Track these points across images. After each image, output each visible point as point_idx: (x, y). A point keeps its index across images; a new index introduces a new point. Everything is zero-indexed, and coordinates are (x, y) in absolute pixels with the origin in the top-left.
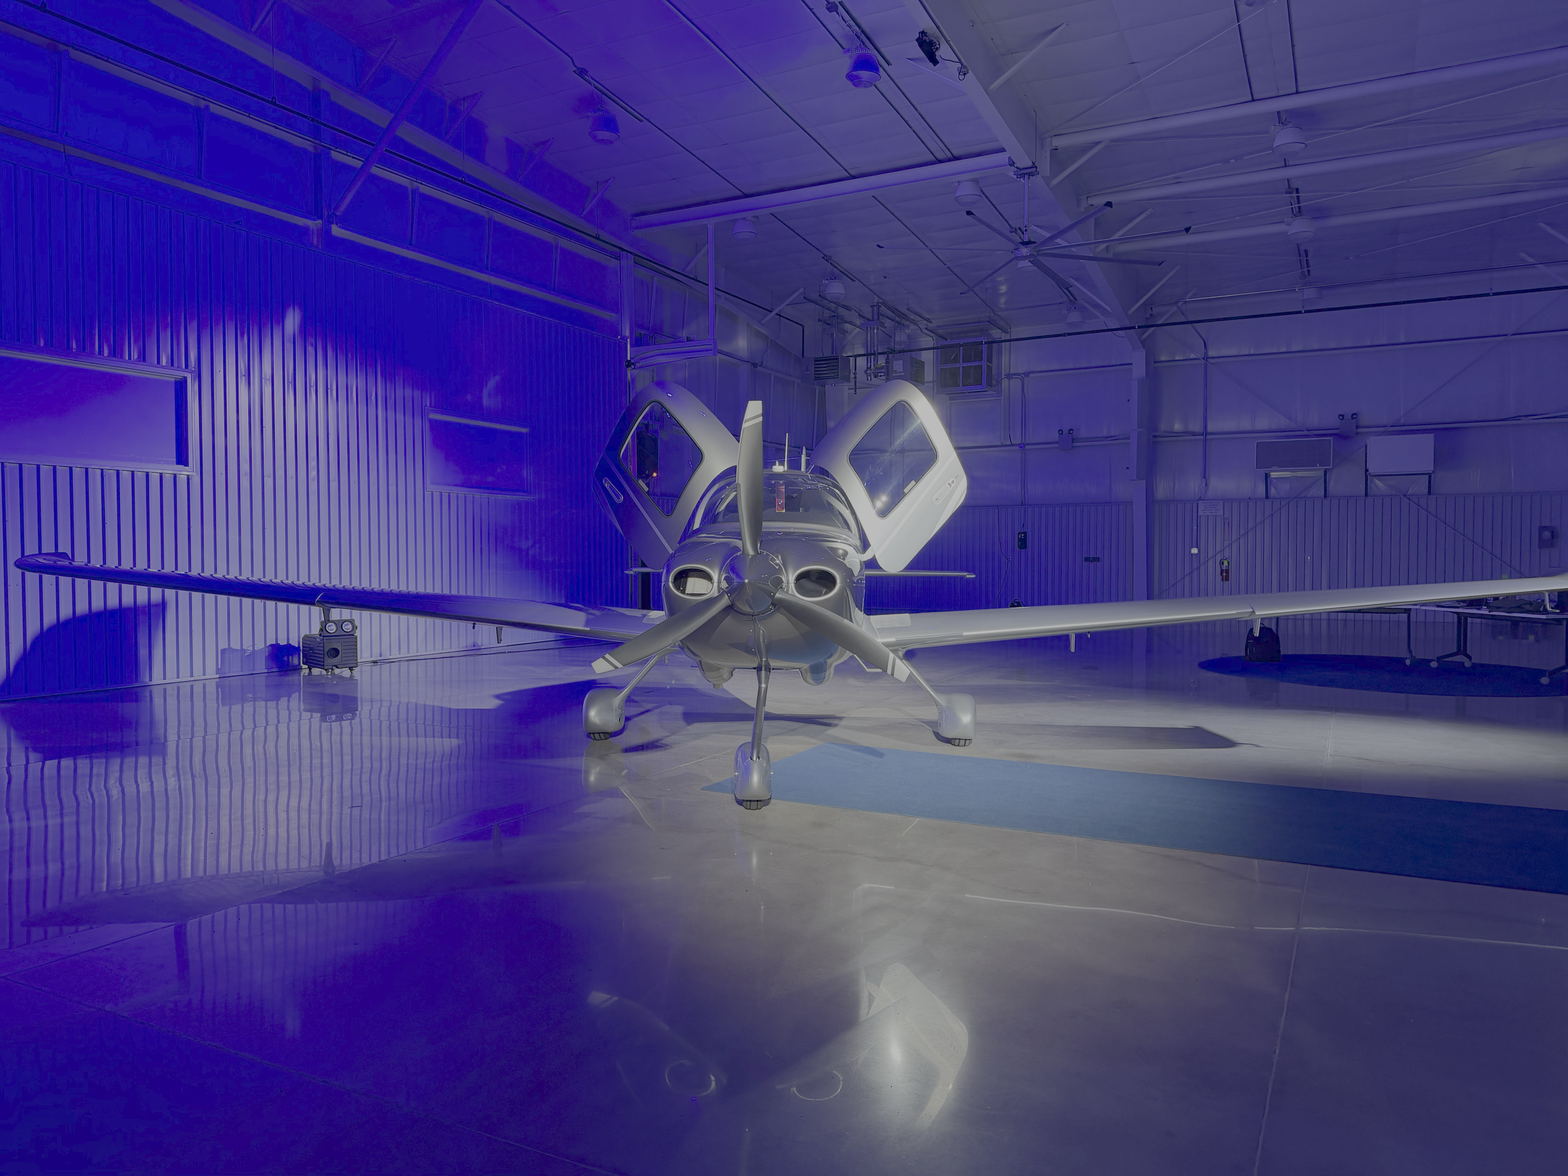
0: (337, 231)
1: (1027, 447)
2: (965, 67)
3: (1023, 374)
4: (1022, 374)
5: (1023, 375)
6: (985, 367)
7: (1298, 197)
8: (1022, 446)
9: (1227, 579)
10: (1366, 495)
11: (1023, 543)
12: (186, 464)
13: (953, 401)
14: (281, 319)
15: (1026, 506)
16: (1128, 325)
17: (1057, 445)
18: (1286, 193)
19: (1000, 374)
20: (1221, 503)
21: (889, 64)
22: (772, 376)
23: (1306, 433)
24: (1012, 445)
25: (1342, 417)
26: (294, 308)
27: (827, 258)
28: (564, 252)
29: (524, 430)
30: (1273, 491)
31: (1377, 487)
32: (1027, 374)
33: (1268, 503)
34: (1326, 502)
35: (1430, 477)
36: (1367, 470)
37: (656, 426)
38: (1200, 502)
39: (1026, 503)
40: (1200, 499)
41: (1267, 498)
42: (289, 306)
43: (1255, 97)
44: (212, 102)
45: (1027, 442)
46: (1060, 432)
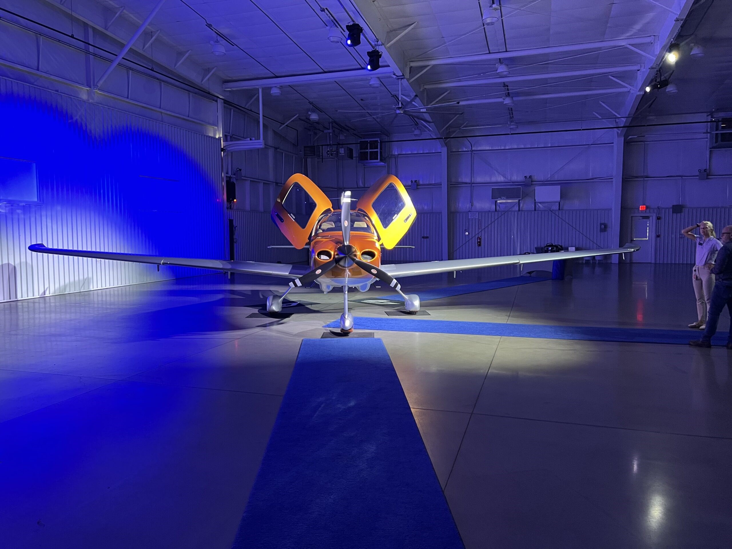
0: (97, 93)
5: (396, 156)
6: (379, 152)
7: (508, 89)
9: (480, 245)
10: (535, 210)
16: (440, 137)
17: (410, 187)
18: (503, 87)
19: (385, 155)
20: (478, 213)
22: (284, 154)
23: (512, 184)
25: (526, 177)
27: (311, 103)
30: (498, 208)
31: (539, 206)
33: (496, 213)
34: (520, 212)
35: (559, 203)
36: (535, 200)
38: (469, 213)
40: (469, 211)
41: (496, 211)
43: (491, 52)
46: (411, 182)
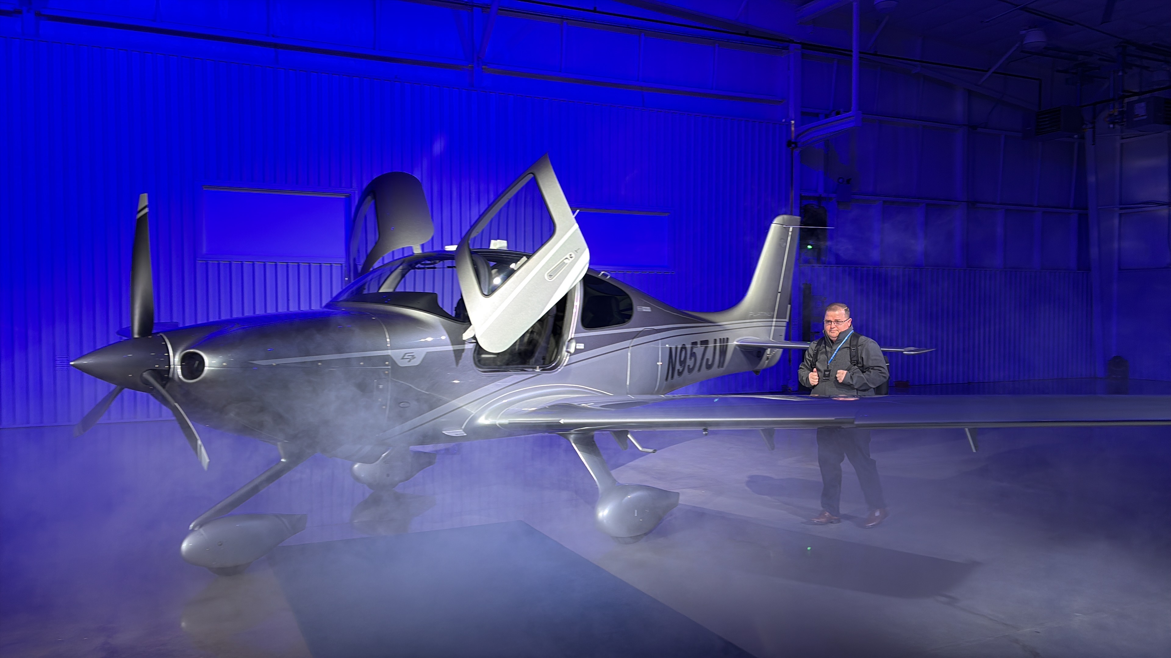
0: (486, 69)
22: (1003, 137)
26: (442, 135)
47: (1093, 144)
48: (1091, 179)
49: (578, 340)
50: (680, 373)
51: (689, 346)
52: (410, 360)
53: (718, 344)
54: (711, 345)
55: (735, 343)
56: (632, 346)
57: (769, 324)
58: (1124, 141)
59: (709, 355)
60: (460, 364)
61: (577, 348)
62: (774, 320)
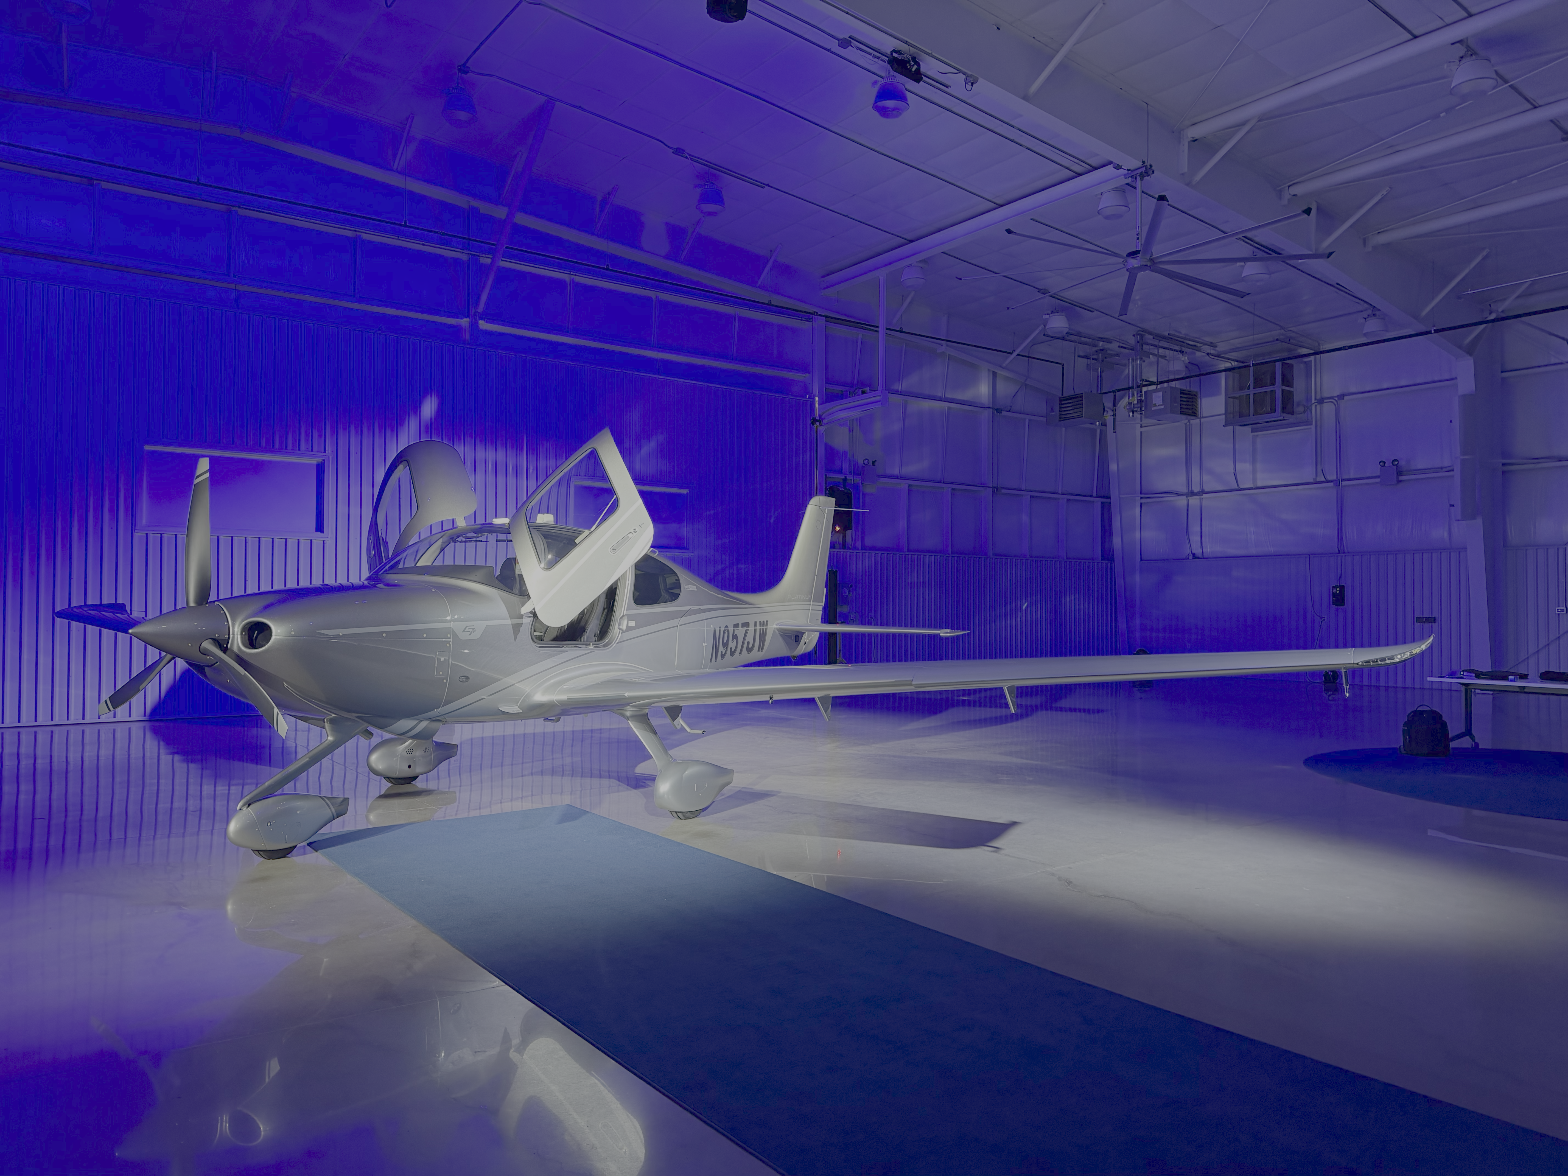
0: (483, 325)
1: (1344, 483)
2: (971, 76)
3: (1338, 396)
4: (1335, 397)
5: (1336, 399)
6: (1279, 395)
8: (1338, 482)
11: (1339, 599)
12: (322, 532)
13: (1256, 434)
14: (416, 408)
15: (1344, 555)
16: (1423, 329)
17: (1378, 480)
19: (1308, 399)
21: (948, 87)
22: (1027, 421)
24: (1327, 481)
26: (431, 396)
27: (1043, 291)
28: (741, 319)
29: (685, 491)
32: (1341, 397)
37: (857, 480)
39: (1346, 551)
42: (427, 394)
43: (1414, 33)
44: (364, 233)
45: (1344, 477)
46: (1381, 464)
47: (1115, 432)
48: (1113, 467)
49: (630, 617)
50: (723, 656)
51: (731, 629)
52: (471, 633)
53: (758, 628)
54: (751, 628)
55: (775, 626)
56: (680, 625)
57: (807, 607)
58: (1143, 429)
59: (749, 638)
60: (518, 638)
61: (629, 625)
62: (811, 603)
